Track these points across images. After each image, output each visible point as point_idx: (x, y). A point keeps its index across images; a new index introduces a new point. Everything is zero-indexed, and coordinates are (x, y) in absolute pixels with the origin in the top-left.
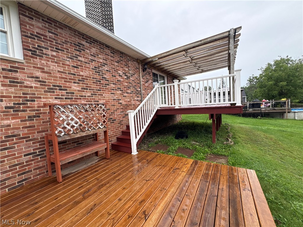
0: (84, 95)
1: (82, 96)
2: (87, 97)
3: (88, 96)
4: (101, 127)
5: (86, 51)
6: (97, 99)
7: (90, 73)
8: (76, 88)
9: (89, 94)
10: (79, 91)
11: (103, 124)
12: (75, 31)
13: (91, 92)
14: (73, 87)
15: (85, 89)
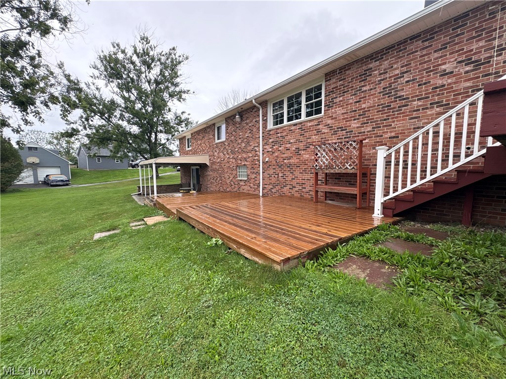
0: (362, 131)
1: (360, 133)
2: (366, 133)
3: (368, 132)
4: (348, 167)
5: (374, 74)
6: (380, 132)
7: (375, 100)
8: (355, 125)
9: (369, 129)
10: (358, 127)
11: (352, 164)
12: (362, 59)
13: (372, 125)
14: (353, 125)
15: (365, 123)
